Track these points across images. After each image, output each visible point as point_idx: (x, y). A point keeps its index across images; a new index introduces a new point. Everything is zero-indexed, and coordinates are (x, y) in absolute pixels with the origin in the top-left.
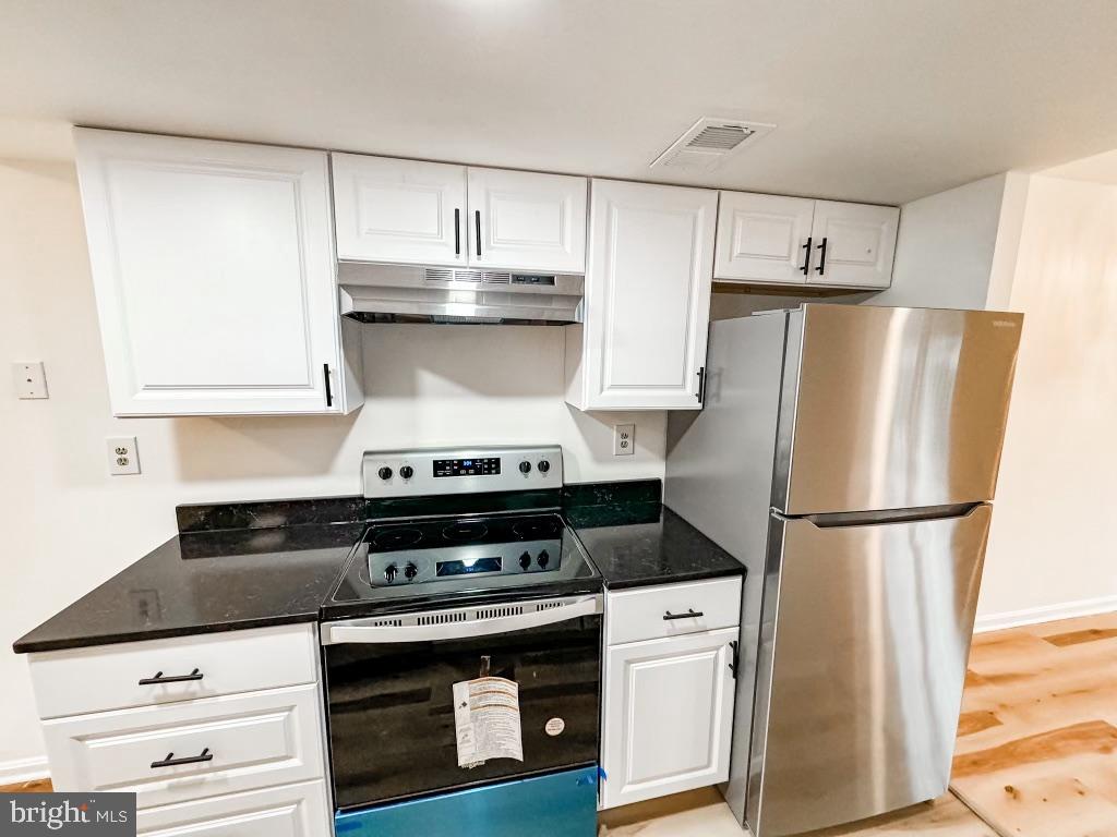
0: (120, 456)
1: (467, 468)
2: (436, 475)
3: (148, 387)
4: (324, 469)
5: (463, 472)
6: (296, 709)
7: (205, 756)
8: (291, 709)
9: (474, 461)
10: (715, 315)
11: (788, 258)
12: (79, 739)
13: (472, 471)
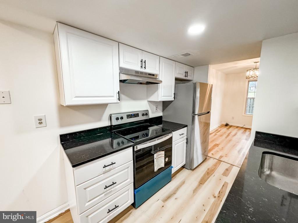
0: (40, 121)
1: (133, 116)
2: (127, 118)
3: (76, 97)
4: (100, 120)
5: (132, 117)
6: (129, 168)
7: (114, 183)
8: (128, 168)
9: (134, 114)
10: (176, 83)
11: (183, 74)
12: (85, 189)
13: (134, 117)
